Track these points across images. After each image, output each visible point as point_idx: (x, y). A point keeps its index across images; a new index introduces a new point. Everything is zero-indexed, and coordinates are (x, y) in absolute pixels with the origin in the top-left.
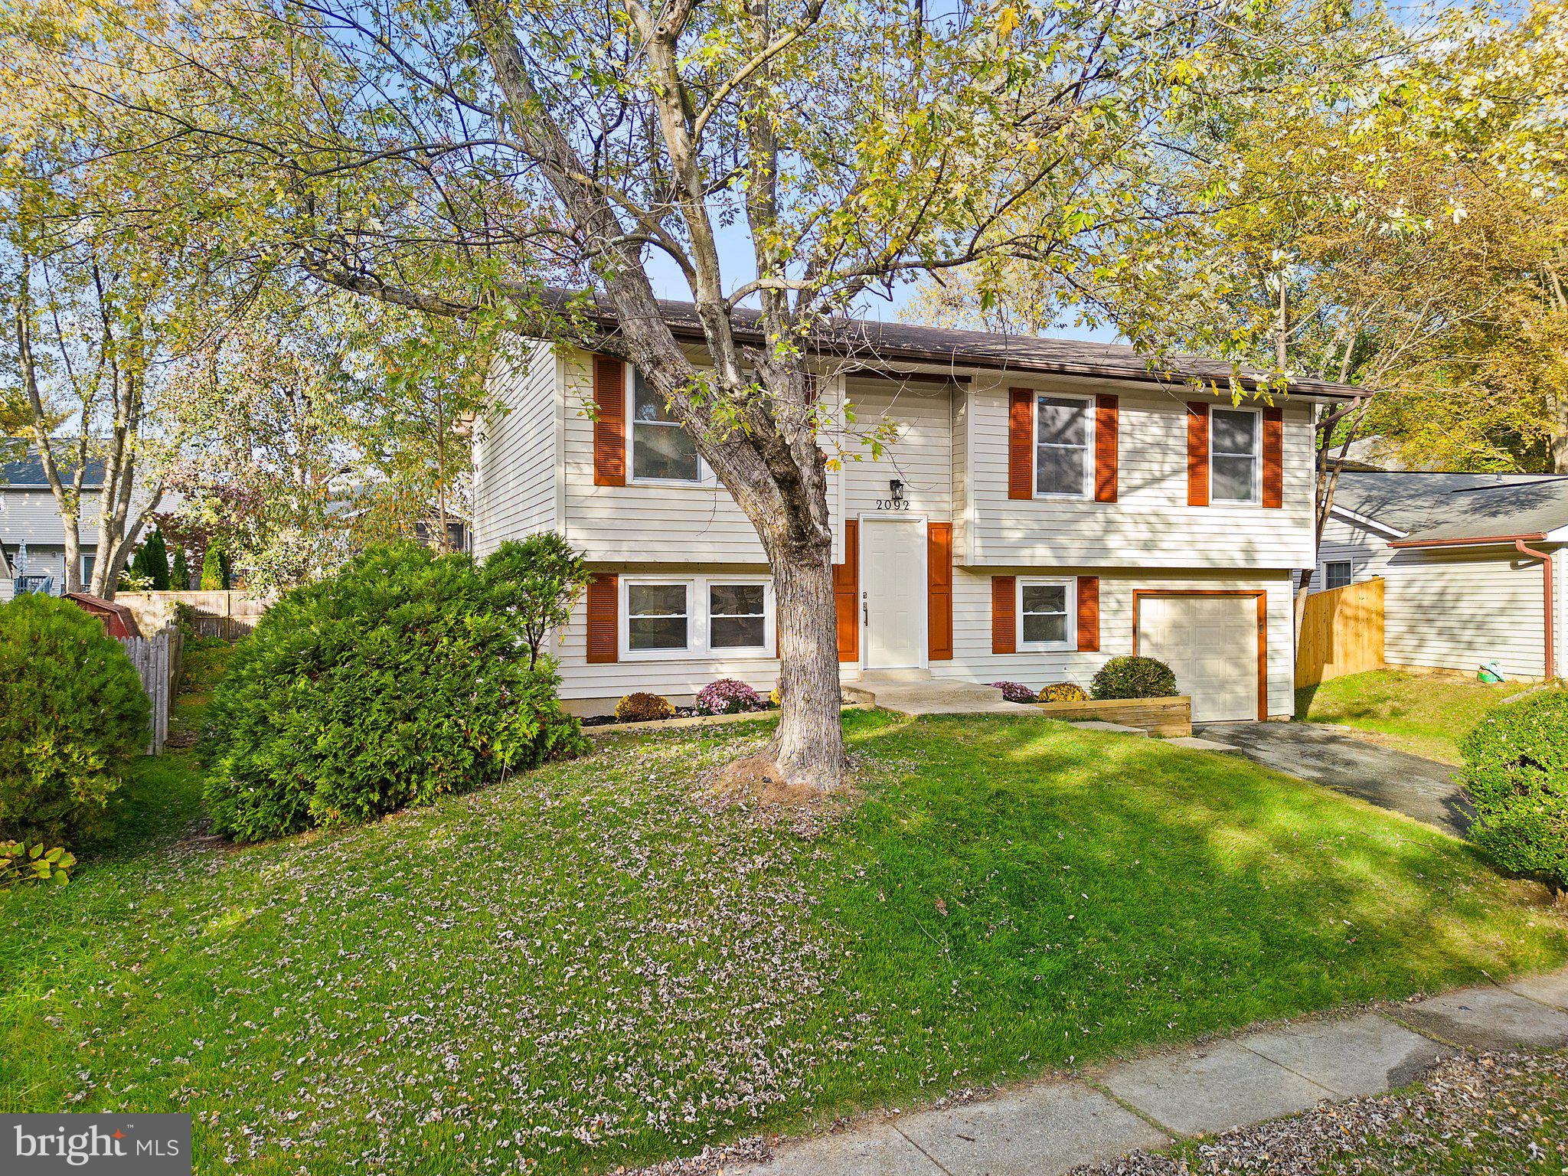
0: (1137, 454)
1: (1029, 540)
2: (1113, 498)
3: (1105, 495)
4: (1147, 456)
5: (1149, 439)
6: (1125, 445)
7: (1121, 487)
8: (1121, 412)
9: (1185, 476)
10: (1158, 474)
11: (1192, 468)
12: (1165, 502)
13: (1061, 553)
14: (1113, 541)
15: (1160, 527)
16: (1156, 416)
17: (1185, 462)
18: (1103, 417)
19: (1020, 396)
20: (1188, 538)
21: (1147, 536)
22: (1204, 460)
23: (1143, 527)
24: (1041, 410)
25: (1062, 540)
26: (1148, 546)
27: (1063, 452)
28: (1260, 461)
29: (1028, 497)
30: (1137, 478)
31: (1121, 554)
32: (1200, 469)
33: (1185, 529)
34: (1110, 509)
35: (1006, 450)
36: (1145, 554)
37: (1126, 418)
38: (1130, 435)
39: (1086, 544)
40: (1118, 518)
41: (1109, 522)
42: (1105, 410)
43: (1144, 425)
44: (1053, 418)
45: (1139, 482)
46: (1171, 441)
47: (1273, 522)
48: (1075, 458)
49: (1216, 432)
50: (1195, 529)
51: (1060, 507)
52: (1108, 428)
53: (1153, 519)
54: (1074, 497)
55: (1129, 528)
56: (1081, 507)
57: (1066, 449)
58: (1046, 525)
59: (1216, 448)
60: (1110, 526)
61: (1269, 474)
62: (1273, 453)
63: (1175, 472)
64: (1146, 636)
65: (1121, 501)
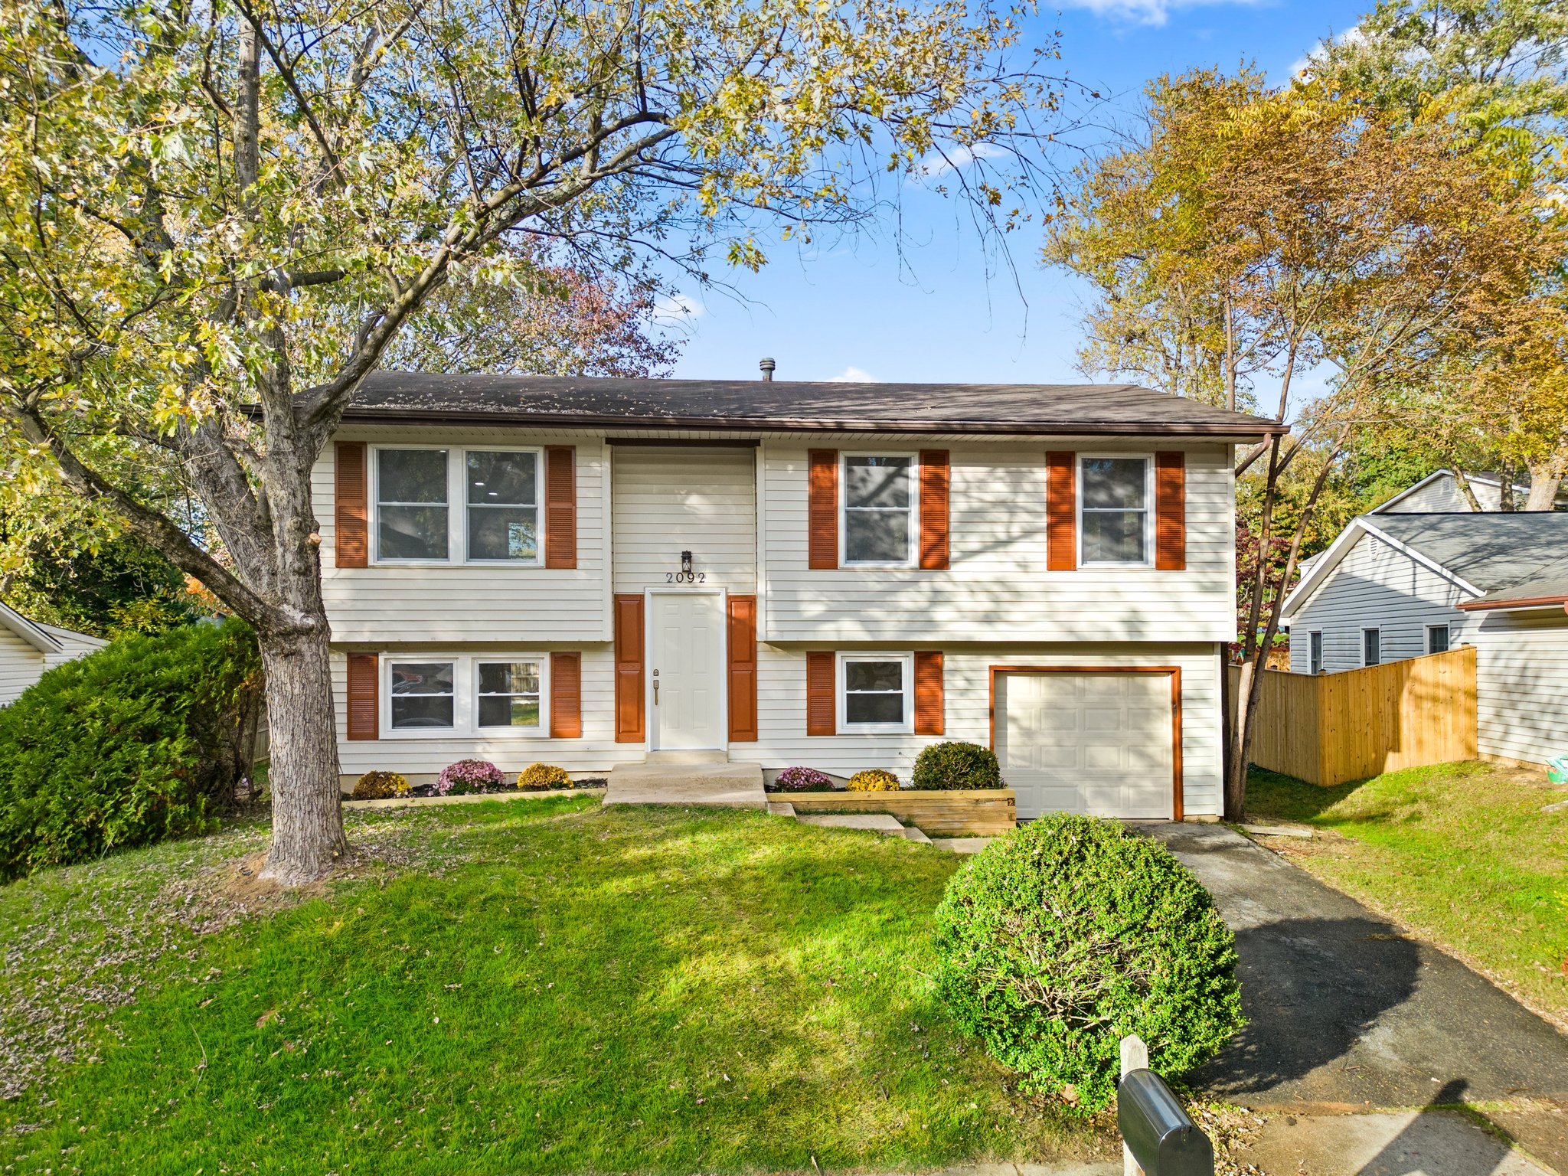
0: (974, 515)
1: (833, 614)
2: (943, 564)
3: (930, 562)
4: (990, 517)
5: (988, 497)
6: (958, 506)
7: (954, 554)
8: (953, 469)
9: (1043, 537)
10: (1002, 536)
11: (1051, 527)
12: (1012, 567)
13: (872, 627)
14: (941, 614)
15: (1006, 596)
16: (1000, 472)
17: (1043, 521)
18: (927, 476)
19: (823, 458)
20: (1042, 607)
21: (989, 606)
22: (1069, 518)
23: (983, 597)
24: (849, 472)
25: (876, 613)
26: (988, 619)
27: (876, 517)
28: (1151, 517)
29: (833, 565)
30: (973, 543)
31: (952, 627)
32: (1063, 529)
33: (1039, 597)
34: (940, 579)
35: (806, 516)
36: (985, 627)
37: (959, 475)
38: (965, 493)
39: (905, 616)
40: (948, 587)
41: (936, 592)
42: (930, 468)
43: (982, 481)
44: (863, 480)
45: (975, 546)
47: (1168, 587)
48: (894, 523)
49: (1088, 485)
50: (1053, 597)
51: (874, 577)
52: (936, 488)
53: (995, 588)
54: (890, 565)
55: (964, 600)
56: (900, 576)
57: (881, 513)
58: (854, 597)
59: (1086, 503)
60: (937, 598)
61: (1164, 531)
62: (1172, 506)
65: (954, 568)
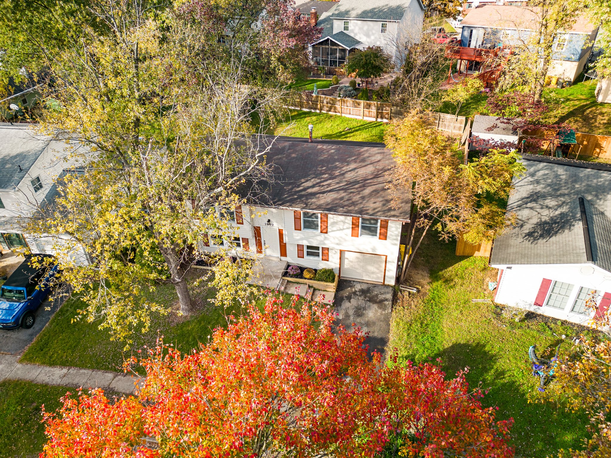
1: (302, 239)
2: (326, 232)
3: (323, 232)
4: (339, 224)
6: (330, 221)
7: (329, 230)
9: (351, 229)
10: (342, 228)
11: (353, 228)
12: (343, 235)
13: (310, 243)
15: (342, 240)
17: (351, 226)
18: (323, 214)
20: (351, 244)
21: (338, 242)
22: (357, 226)
23: (337, 240)
25: (311, 240)
26: (339, 245)
28: (379, 228)
29: (300, 230)
30: (334, 229)
31: (329, 246)
32: (356, 228)
33: (349, 242)
34: (326, 235)
39: (319, 242)
40: (328, 237)
41: (325, 238)
43: (337, 216)
46: (346, 221)
48: (315, 222)
49: (363, 220)
50: (353, 242)
51: (310, 233)
52: (325, 216)
53: (340, 239)
54: (314, 231)
55: (332, 240)
56: (316, 233)
57: (312, 220)
58: (306, 236)
59: (362, 223)
61: (382, 231)
62: (385, 226)
63: (348, 228)
64: (347, 259)
65: (329, 234)
